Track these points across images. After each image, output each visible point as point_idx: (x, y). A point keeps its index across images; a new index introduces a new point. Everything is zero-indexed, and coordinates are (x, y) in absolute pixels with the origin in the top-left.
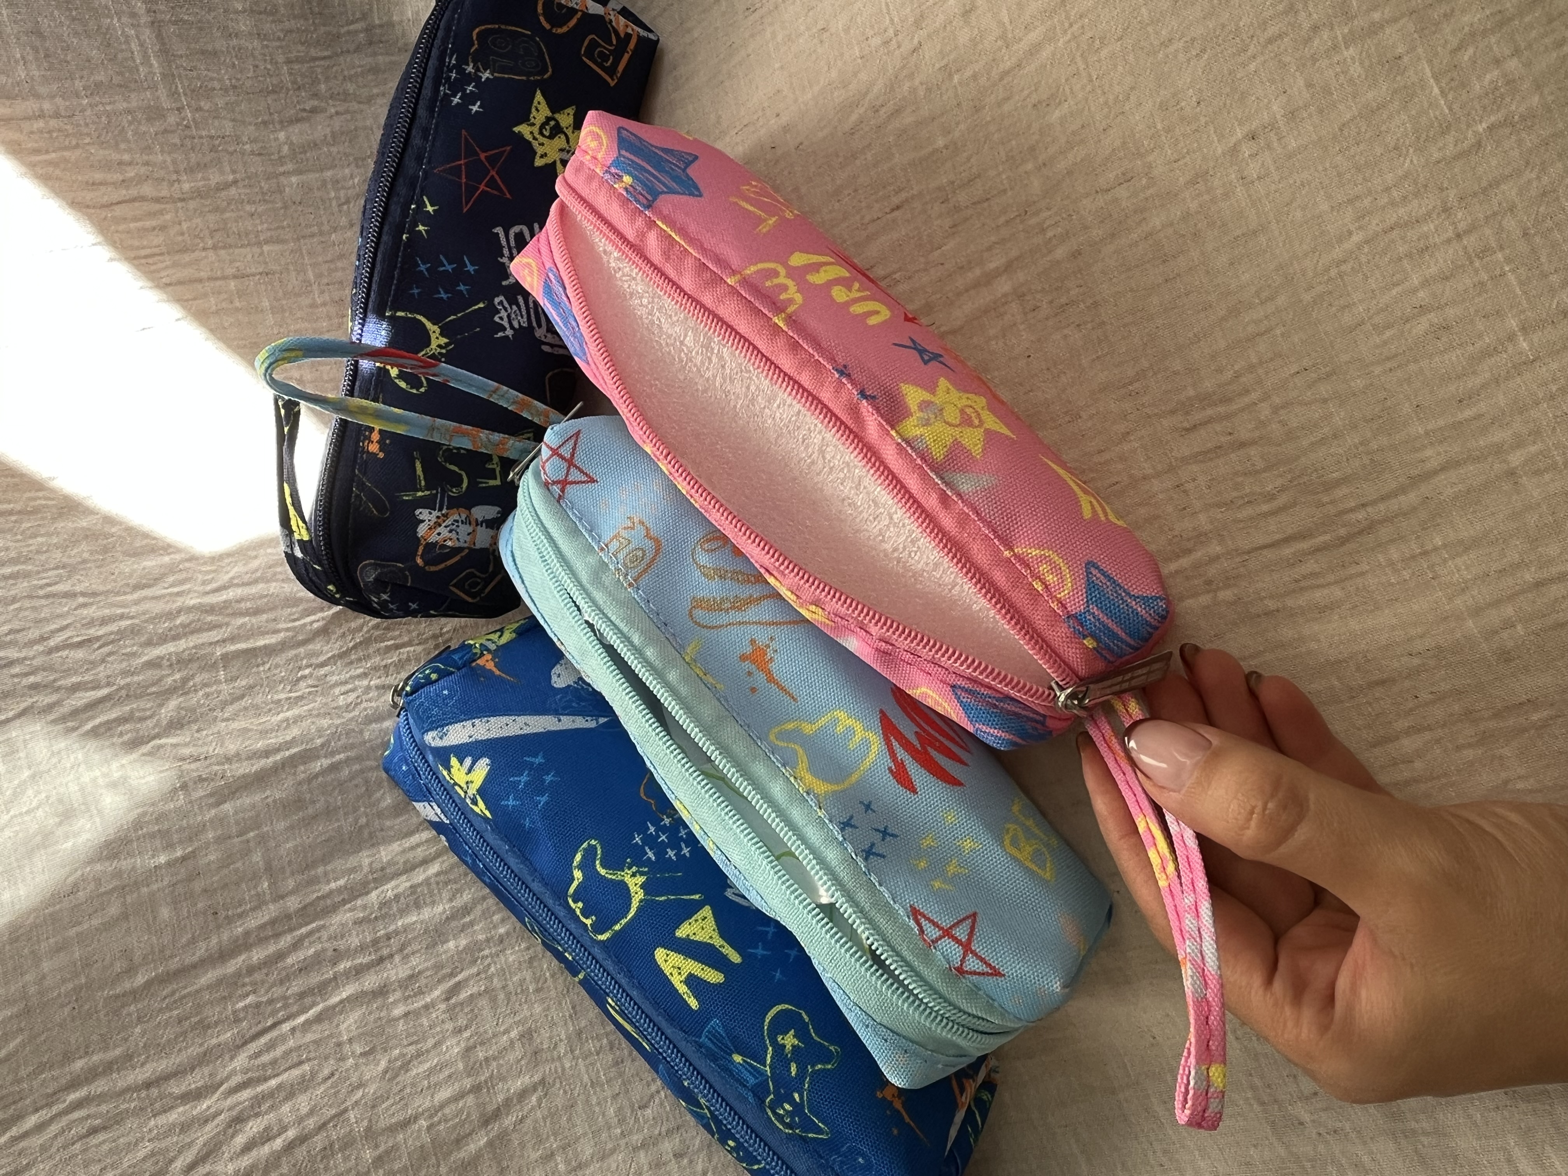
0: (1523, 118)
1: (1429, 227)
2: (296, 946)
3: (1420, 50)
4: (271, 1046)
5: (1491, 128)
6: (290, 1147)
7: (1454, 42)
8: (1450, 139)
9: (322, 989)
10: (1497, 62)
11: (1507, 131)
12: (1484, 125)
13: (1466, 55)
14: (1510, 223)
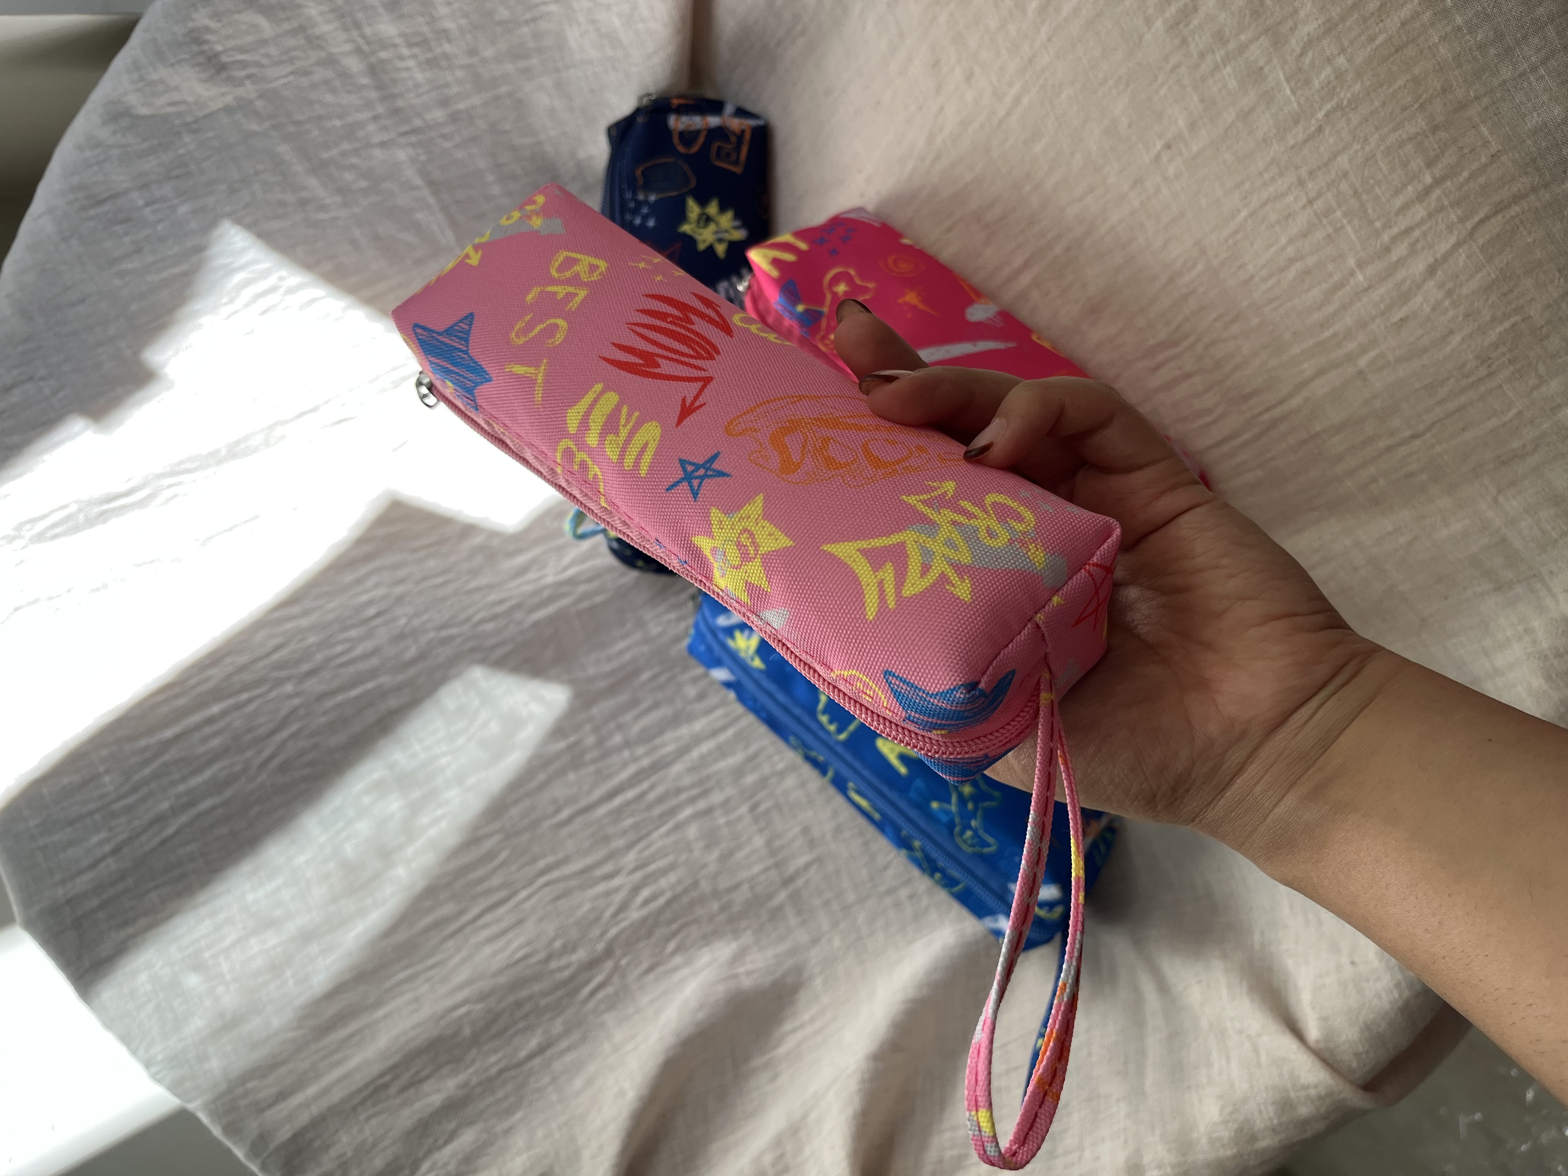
0: (1350, 102)
1: (1290, 198)
2: (652, 787)
3: (1275, 61)
4: (648, 847)
5: (1327, 115)
6: (669, 903)
7: (1298, 50)
8: (1300, 128)
9: (673, 811)
10: (1329, 60)
11: (1339, 114)
12: (1323, 112)
13: (1307, 60)
14: (1344, 186)
